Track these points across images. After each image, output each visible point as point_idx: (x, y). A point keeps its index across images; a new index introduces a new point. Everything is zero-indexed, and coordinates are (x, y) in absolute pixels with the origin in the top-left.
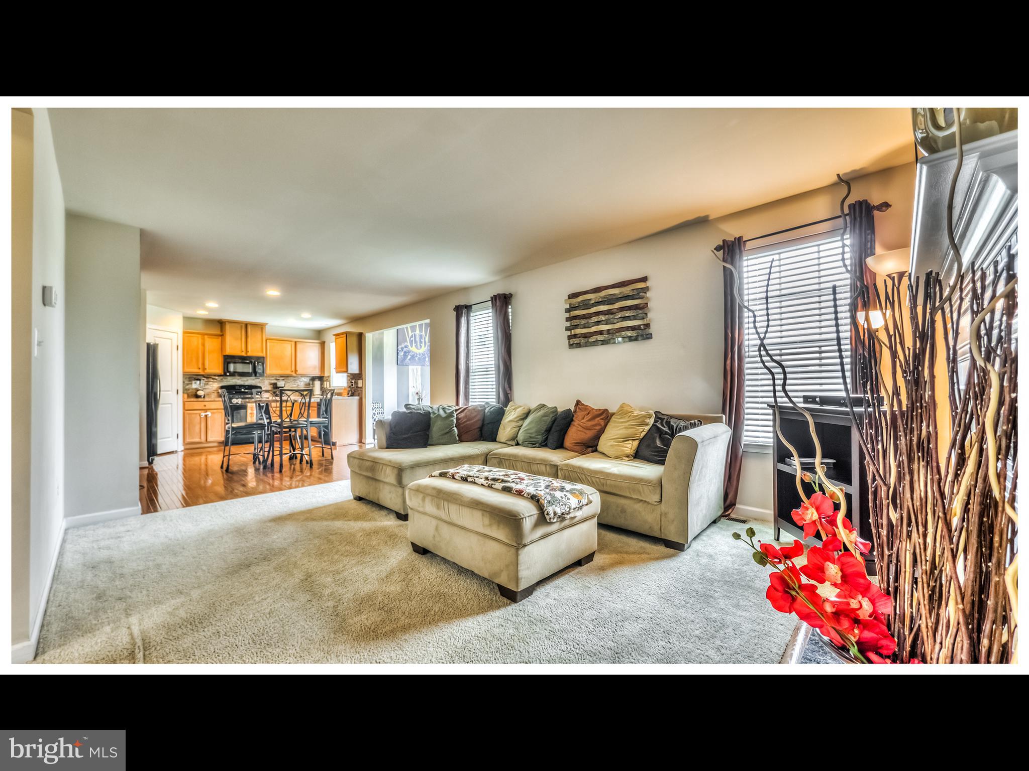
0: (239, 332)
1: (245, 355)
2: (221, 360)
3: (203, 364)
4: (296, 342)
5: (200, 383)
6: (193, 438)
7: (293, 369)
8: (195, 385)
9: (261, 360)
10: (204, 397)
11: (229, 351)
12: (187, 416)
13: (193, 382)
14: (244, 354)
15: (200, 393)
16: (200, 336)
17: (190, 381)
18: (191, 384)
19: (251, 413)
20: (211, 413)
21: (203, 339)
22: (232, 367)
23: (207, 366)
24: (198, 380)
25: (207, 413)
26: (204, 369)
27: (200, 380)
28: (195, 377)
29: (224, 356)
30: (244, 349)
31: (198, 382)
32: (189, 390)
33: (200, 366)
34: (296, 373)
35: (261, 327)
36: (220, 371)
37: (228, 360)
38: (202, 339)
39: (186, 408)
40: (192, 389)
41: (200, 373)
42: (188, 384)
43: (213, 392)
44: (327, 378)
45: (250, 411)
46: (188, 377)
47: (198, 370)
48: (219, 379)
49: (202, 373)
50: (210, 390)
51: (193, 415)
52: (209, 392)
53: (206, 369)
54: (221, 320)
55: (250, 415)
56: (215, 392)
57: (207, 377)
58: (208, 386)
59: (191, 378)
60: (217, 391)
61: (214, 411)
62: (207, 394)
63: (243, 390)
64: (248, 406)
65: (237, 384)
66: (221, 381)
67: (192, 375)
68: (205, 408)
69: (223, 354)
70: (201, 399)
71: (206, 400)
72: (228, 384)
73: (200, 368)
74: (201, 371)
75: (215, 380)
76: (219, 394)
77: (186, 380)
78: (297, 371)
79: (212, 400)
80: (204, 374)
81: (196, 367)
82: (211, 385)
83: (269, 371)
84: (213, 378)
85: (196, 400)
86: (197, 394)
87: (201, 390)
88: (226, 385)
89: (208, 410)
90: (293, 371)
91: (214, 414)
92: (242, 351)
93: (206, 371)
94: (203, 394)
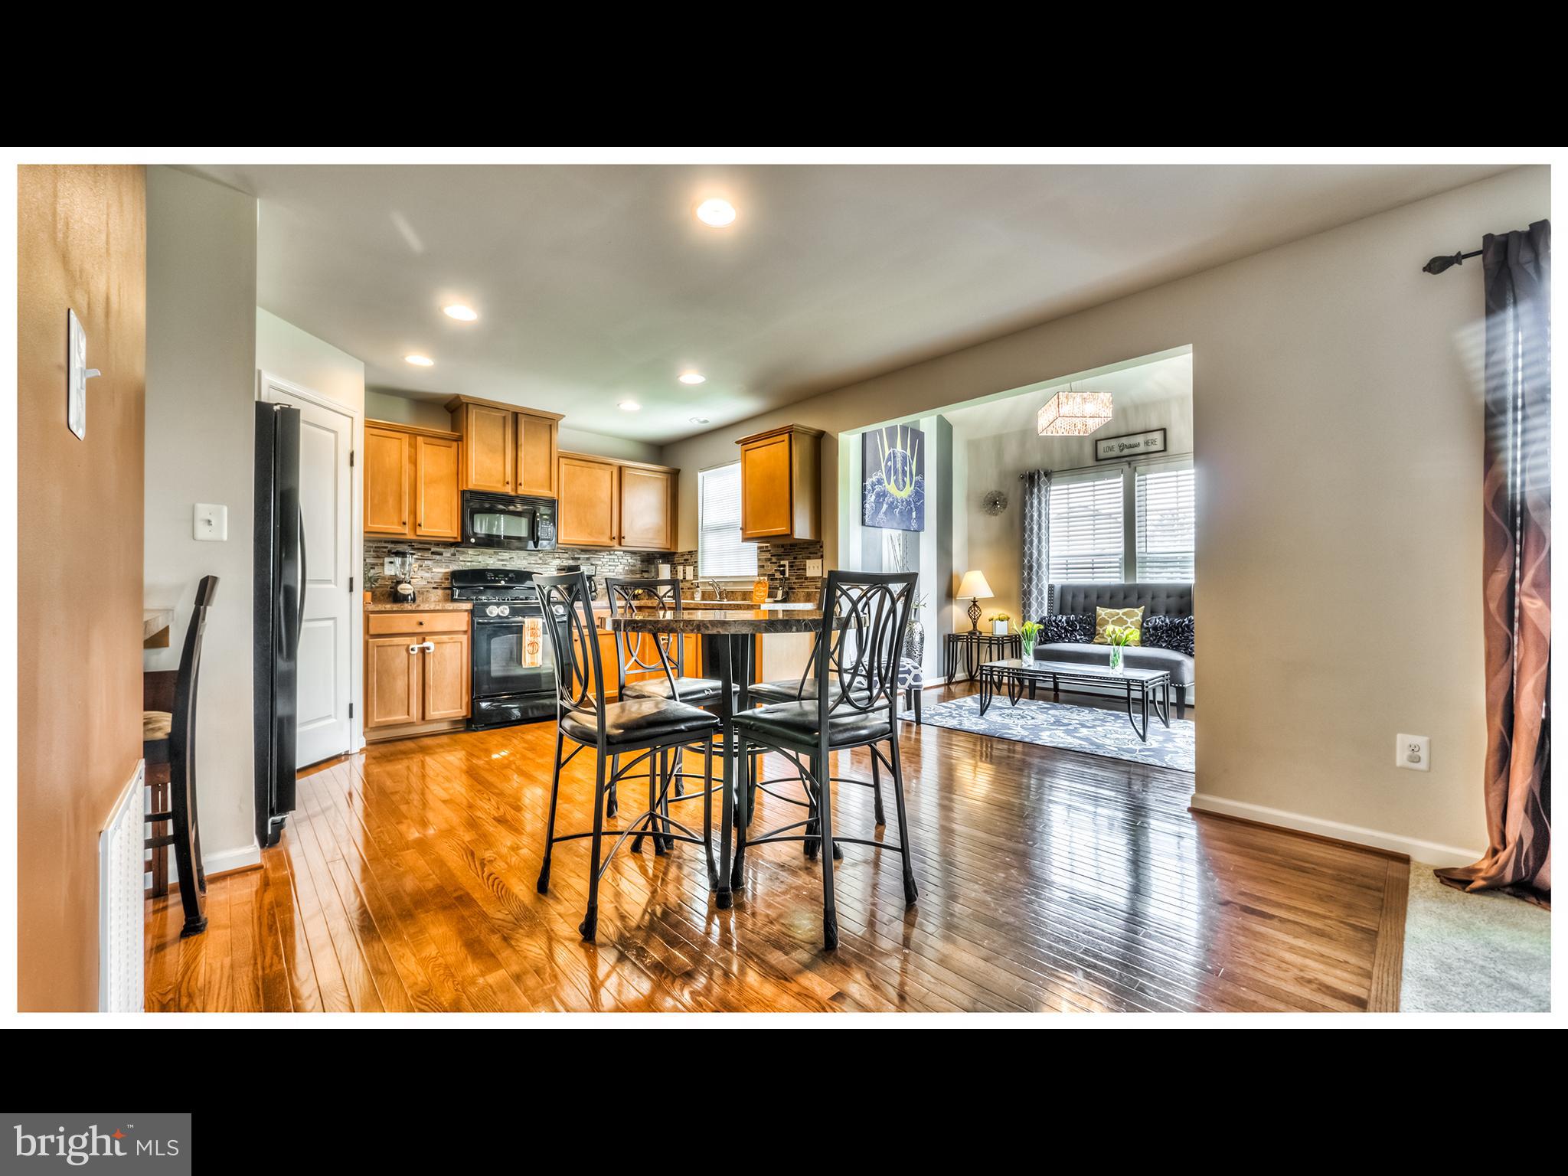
0: (498, 432)
1: (513, 494)
2: (455, 502)
3: (414, 512)
4: (620, 468)
5: (403, 564)
6: (389, 713)
7: (615, 533)
8: (391, 568)
10: (414, 600)
11: (475, 481)
12: (374, 652)
13: (387, 560)
14: (509, 490)
15: (405, 589)
16: (405, 438)
17: (378, 557)
18: (383, 565)
19: (532, 644)
20: (437, 643)
21: (414, 446)
22: (480, 524)
23: (422, 517)
24: (398, 554)
25: (425, 645)
26: (416, 525)
27: (403, 555)
28: (390, 546)
29: (463, 492)
30: (509, 477)
31: (398, 560)
32: (376, 581)
33: (406, 517)
34: (620, 544)
35: (548, 422)
36: (449, 529)
37: (473, 503)
38: (410, 445)
39: (372, 632)
40: (384, 578)
41: (405, 534)
42: (377, 564)
43: (434, 588)
44: (686, 557)
45: (530, 638)
46: (376, 547)
47: (398, 529)
48: (447, 553)
49: (410, 536)
50: (428, 582)
51: (389, 648)
52: (424, 588)
53: (420, 525)
54: (458, 397)
55: (531, 648)
56: (437, 588)
57: (420, 546)
58: (423, 572)
59: (385, 550)
60: (443, 586)
61: (445, 638)
62: (419, 592)
63: (503, 583)
64: (526, 625)
65: (489, 568)
66: (453, 558)
67: (386, 542)
68: (419, 630)
69: (460, 489)
70: (407, 606)
71: (421, 608)
72: (469, 566)
73: (404, 523)
74: (406, 530)
75: (438, 557)
76: (449, 592)
77: (372, 553)
78: (624, 538)
79: (437, 608)
80: (415, 538)
81: (396, 520)
82: (429, 569)
83: (565, 535)
84: (433, 549)
85: (396, 607)
86: (397, 591)
87: (406, 582)
88: (464, 568)
89: (427, 636)
90: (614, 538)
91: (444, 645)
92: (508, 483)
93: (419, 533)
94: (411, 592)
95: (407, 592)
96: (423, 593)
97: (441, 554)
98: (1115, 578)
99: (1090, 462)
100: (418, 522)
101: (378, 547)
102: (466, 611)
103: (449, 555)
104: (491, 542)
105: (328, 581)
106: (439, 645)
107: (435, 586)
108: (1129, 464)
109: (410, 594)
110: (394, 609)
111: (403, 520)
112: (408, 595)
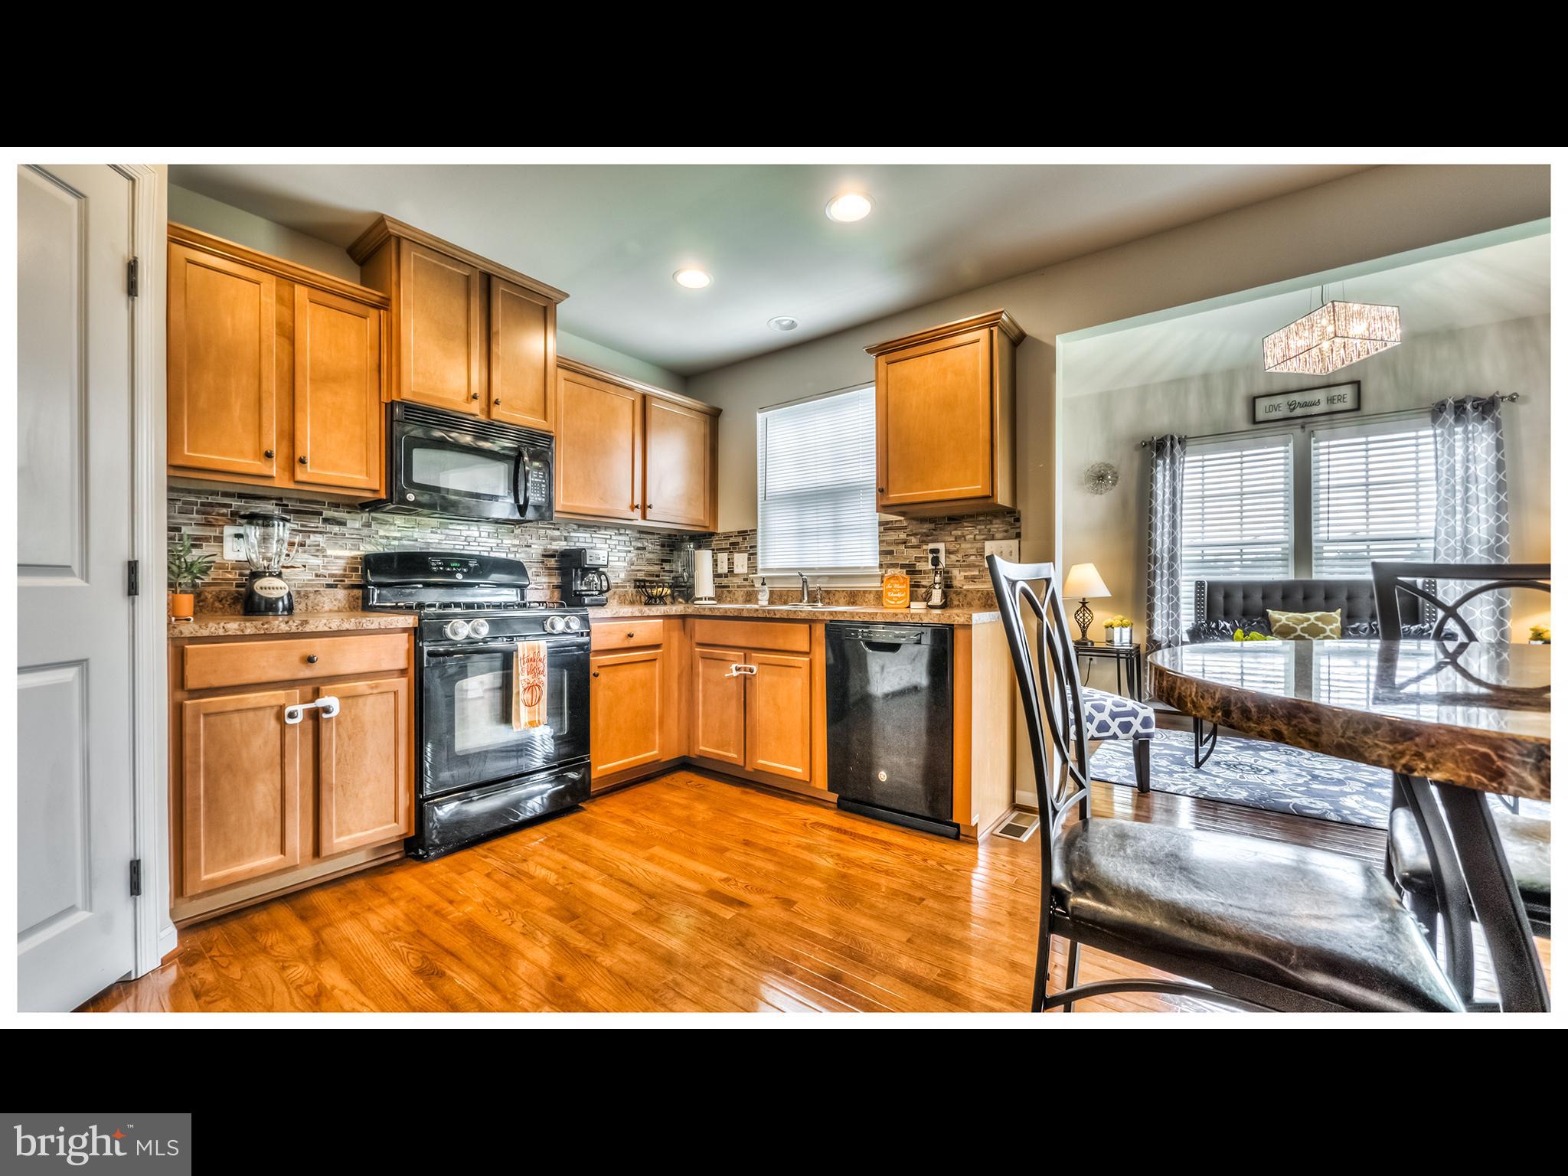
1: (482, 418)
2: (375, 424)
3: (290, 437)
4: (644, 397)
5: (265, 540)
6: (238, 856)
7: (638, 501)
8: (239, 547)
9: (542, 447)
10: (290, 609)
11: (413, 387)
12: (198, 730)
13: (229, 531)
14: (476, 410)
15: (270, 588)
16: (269, 283)
17: (209, 525)
18: (219, 539)
19: (530, 688)
20: (343, 698)
21: (287, 303)
22: (420, 468)
23: (306, 446)
24: (252, 518)
25: (320, 703)
26: (295, 461)
27: (265, 520)
28: (235, 503)
29: (391, 406)
30: (478, 386)
31: (254, 533)
32: (205, 571)
33: (271, 442)
34: (644, 517)
35: (541, 300)
36: (364, 475)
37: (408, 426)
38: (280, 300)
39: (192, 683)
40: (222, 567)
41: (270, 477)
42: (207, 539)
43: (329, 586)
44: (732, 540)
45: (526, 676)
46: (203, 504)
47: (250, 463)
48: (355, 522)
49: (281, 481)
50: (317, 575)
51: (236, 718)
52: (312, 586)
53: (303, 461)
54: (381, 219)
55: (527, 696)
56: (336, 586)
57: (299, 506)
58: (306, 556)
59: (224, 511)
60: (347, 582)
61: (361, 686)
62: (298, 592)
63: (459, 576)
64: (520, 654)
65: (431, 550)
66: (365, 531)
67: (226, 494)
68: (306, 672)
69: (388, 396)
70: (279, 624)
71: (308, 628)
72: (395, 547)
73: (268, 455)
74: (273, 469)
75: (336, 529)
76: (358, 592)
77: (195, 515)
78: (649, 507)
79: (346, 626)
80: (292, 486)
81: (249, 445)
82: (319, 550)
83: (566, 498)
84: (328, 513)
85: (250, 627)
86: (251, 593)
87: (271, 575)
88: (386, 551)
89: (324, 684)
90: (636, 507)
91: (361, 700)
92: (475, 397)
93: (300, 476)
94: (284, 593)
95: (274, 594)
96: (306, 596)
97: (341, 523)
98: (1282, 573)
99: (1243, 424)
100: (299, 454)
101: (210, 505)
102: (405, 630)
103: (358, 525)
104: (440, 502)
106: (350, 701)
107: (331, 581)
108: (1303, 427)
109: (282, 598)
110: (248, 632)
111: (266, 448)
112: (277, 599)
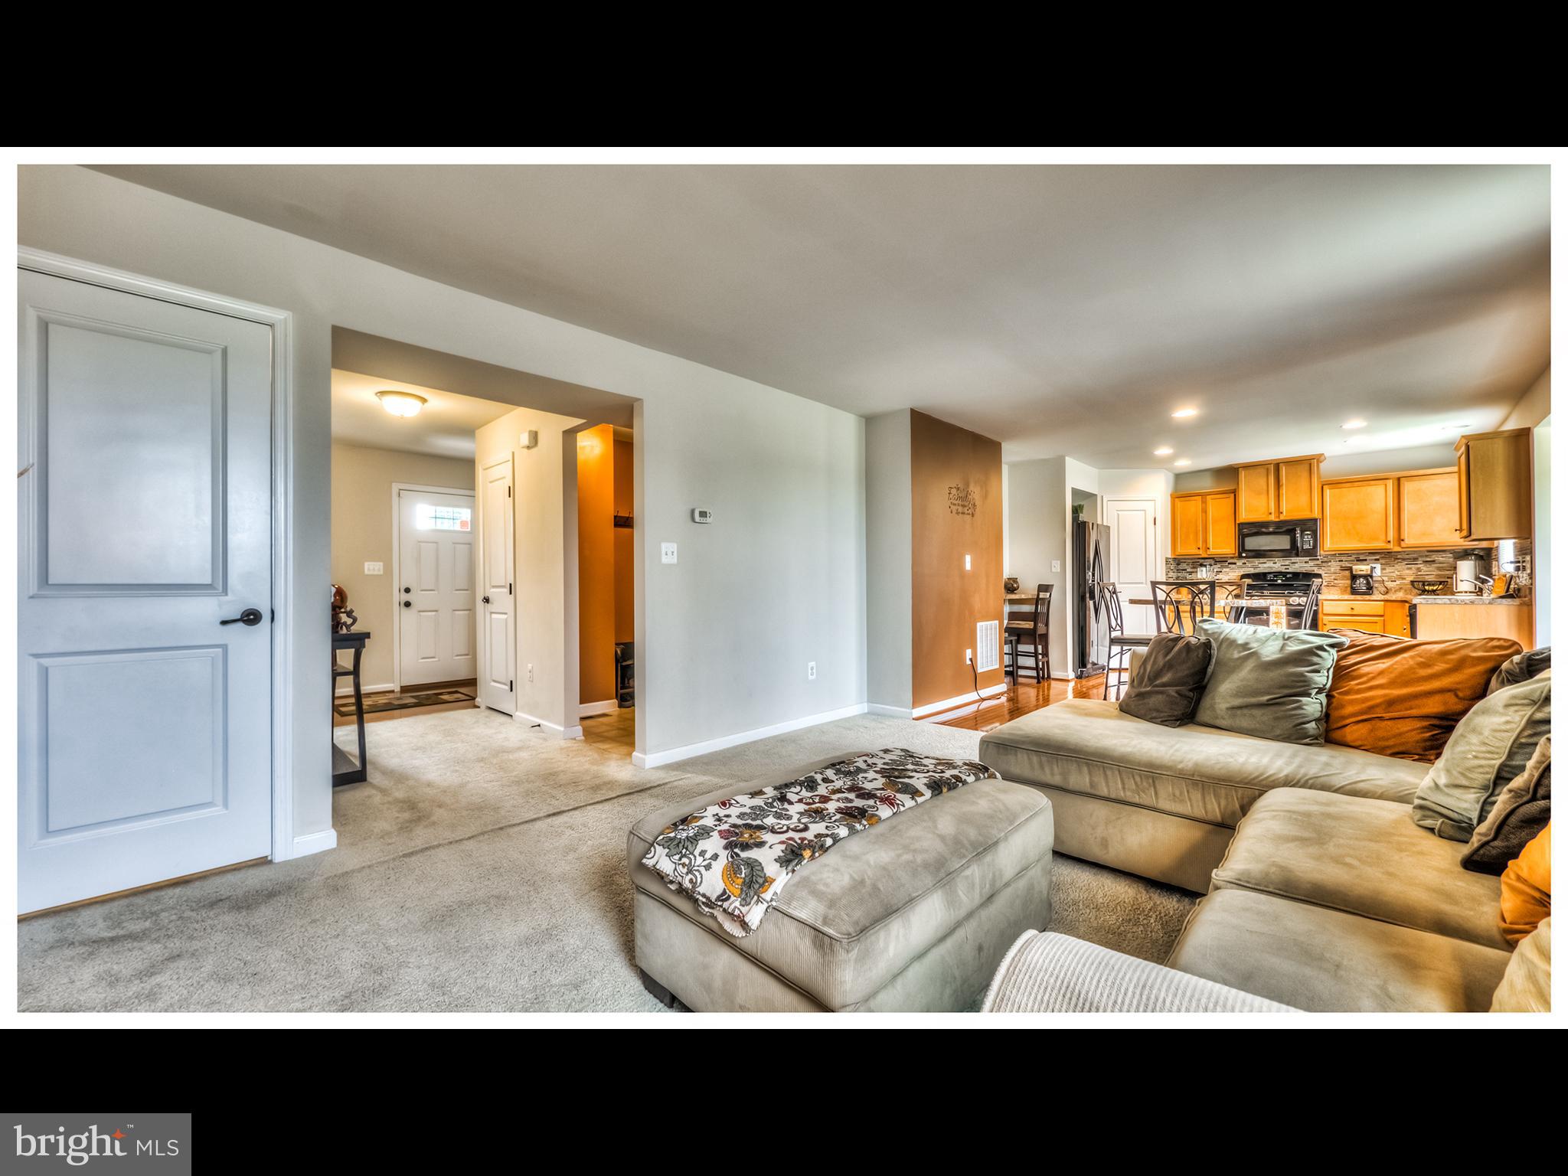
0: (1262, 482)
1: (1276, 520)
2: (1233, 532)
3: (1205, 541)
4: (1399, 479)
7: (1394, 537)
9: (1310, 525)
11: (1244, 516)
14: (1273, 518)
16: (1200, 499)
17: (1194, 568)
18: (1197, 572)
21: (1204, 502)
22: (1252, 543)
23: (1210, 544)
27: (1205, 566)
29: (1239, 524)
30: (1273, 509)
33: (1200, 544)
34: (1399, 545)
35: (1308, 464)
36: (1229, 548)
37: (1247, 530)
41: (1200, 554)
47: (1196, 551)
49: (1205, 555)
57: (1216, 560)
58: (1222, 575)
63: (1280, 581)
66: (1244, 566)
69: (1237, 522)
72: (1255, 570)
73: (1200, 548)
74: (1201, 552)
75: (1234, 566)
77: (1173, 566)
78: (1403, 540)
80: (1210, 556)
81: (1194, 547)
83: (1331, 544)
84: (1229, 561)
88: (1252, 572)
90: (1389, 542)
92: (1270, 514)
93: (1208, 553)
97: (1235, 564)
100: (1209, 547)
103: (1241, 564)
104: (1259, 554)
105: (1142, 583)
111: (1199, 546)
